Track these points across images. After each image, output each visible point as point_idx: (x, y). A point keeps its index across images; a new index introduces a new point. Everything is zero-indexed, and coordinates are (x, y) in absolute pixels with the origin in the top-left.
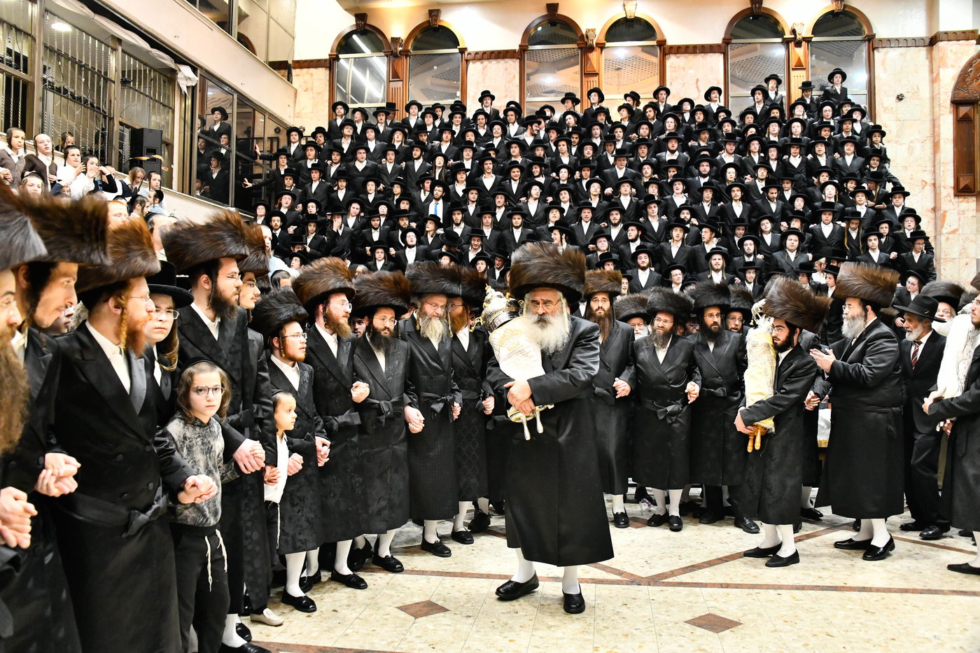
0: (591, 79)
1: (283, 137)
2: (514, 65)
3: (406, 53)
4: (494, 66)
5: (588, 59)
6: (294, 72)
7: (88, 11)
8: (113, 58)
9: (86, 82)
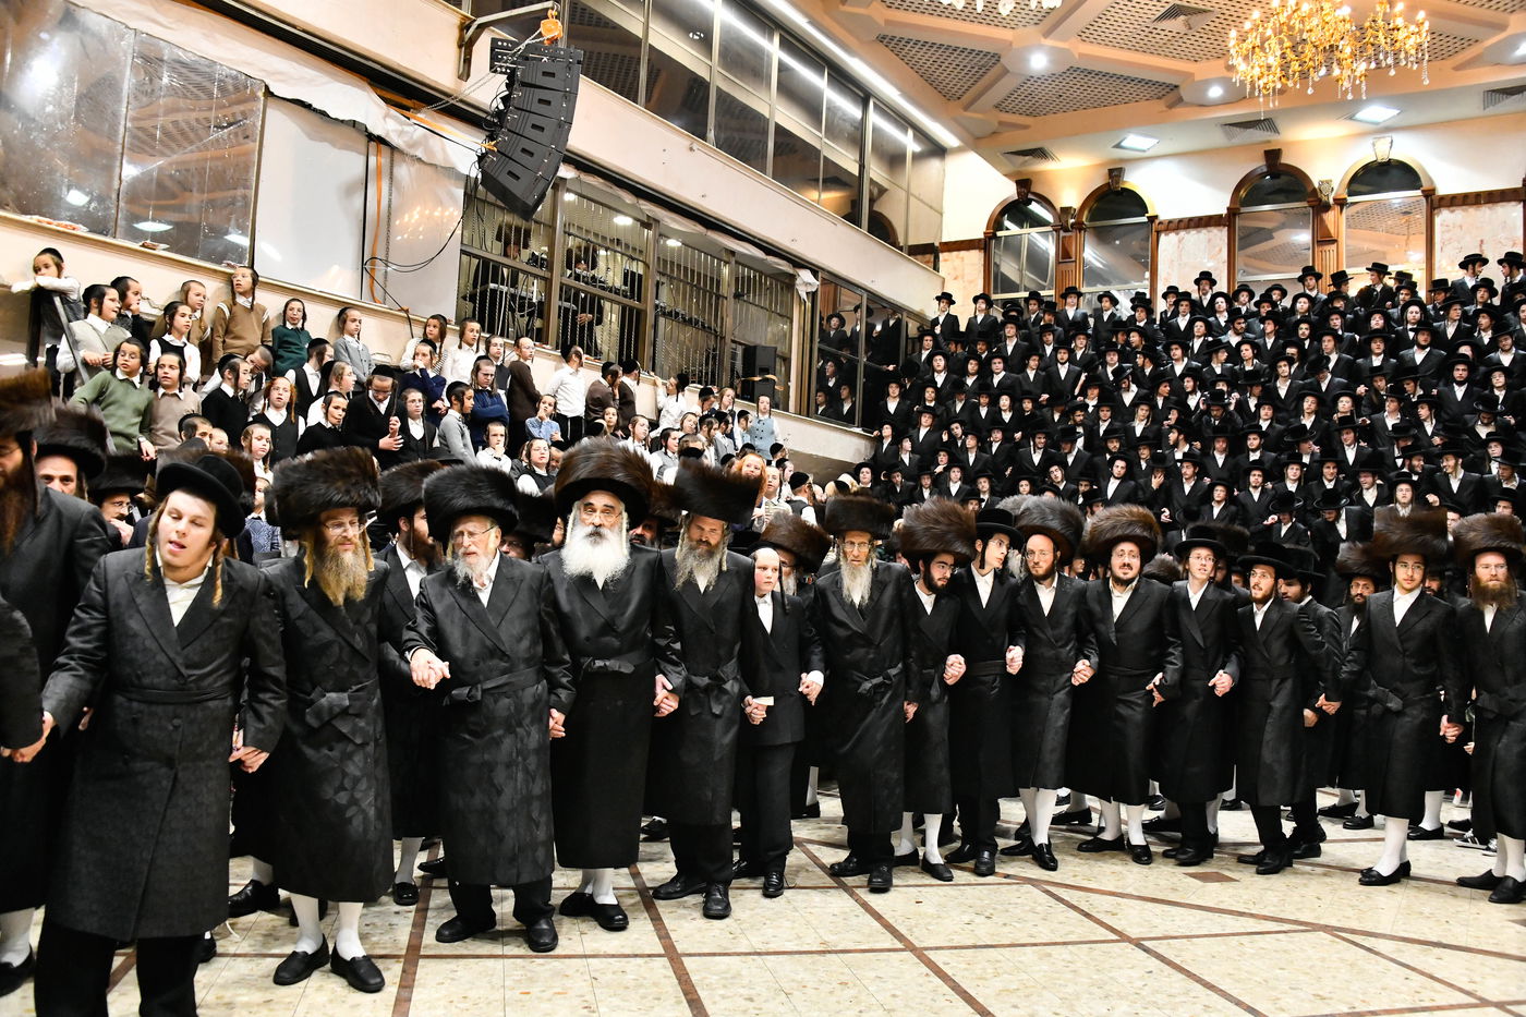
0: (1327, 248)
2: (1220, 236)
3: (1079, 227)
4: (1193, 237)
5: (1322, 221)
6: (942, 256)
7: (700, 229)
8: (726, 271)
9: (697, 302)
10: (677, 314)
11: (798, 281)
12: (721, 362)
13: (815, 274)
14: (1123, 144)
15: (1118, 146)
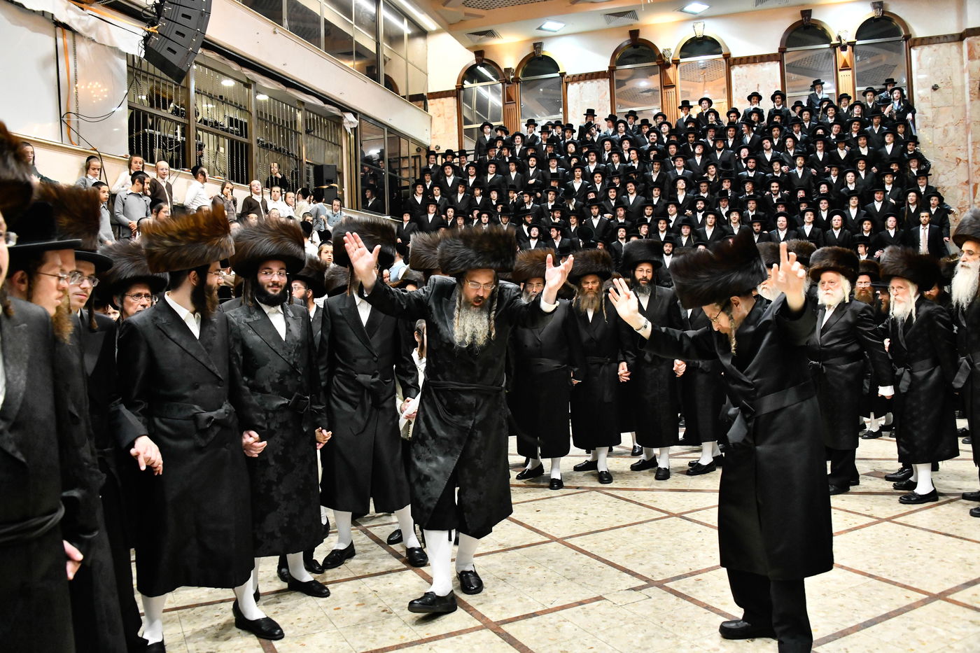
0: (669, 90)
1: (423, 154)
2: (605, 84)
3: (516, 80)
4: (589, 86)
5: (666, 74)
6: (429, 102)
7: (282, 87)
8: (299, 115)
9: (283, 137)
10: (271, 146)
11: (345, 121)
12: (301, 177)
13: (355, 115)
14: (543, 27)
15: (540, 28)
